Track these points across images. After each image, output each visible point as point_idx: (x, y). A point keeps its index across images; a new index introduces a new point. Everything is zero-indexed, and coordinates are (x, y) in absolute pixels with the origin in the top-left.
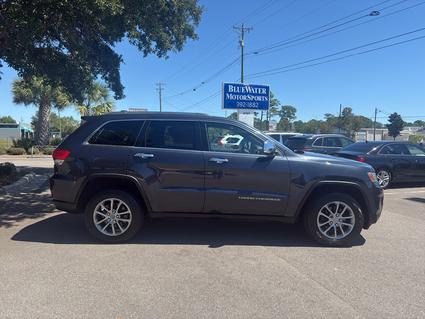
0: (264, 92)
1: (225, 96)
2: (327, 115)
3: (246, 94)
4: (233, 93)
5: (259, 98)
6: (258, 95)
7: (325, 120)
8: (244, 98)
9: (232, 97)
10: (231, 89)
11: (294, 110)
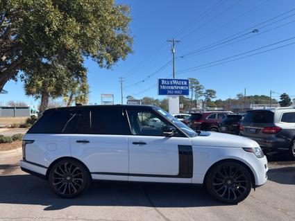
0: (186, 83)
1: (160, 87)
2: (239, 95)
3: (174, 85)
4: (165, 85)
5: (182, 88)
6: (181, 85)
7: (237, 99)
8: (172, 88)
9: (164, 87)
10: (163, 82)
11: (214, 92)
